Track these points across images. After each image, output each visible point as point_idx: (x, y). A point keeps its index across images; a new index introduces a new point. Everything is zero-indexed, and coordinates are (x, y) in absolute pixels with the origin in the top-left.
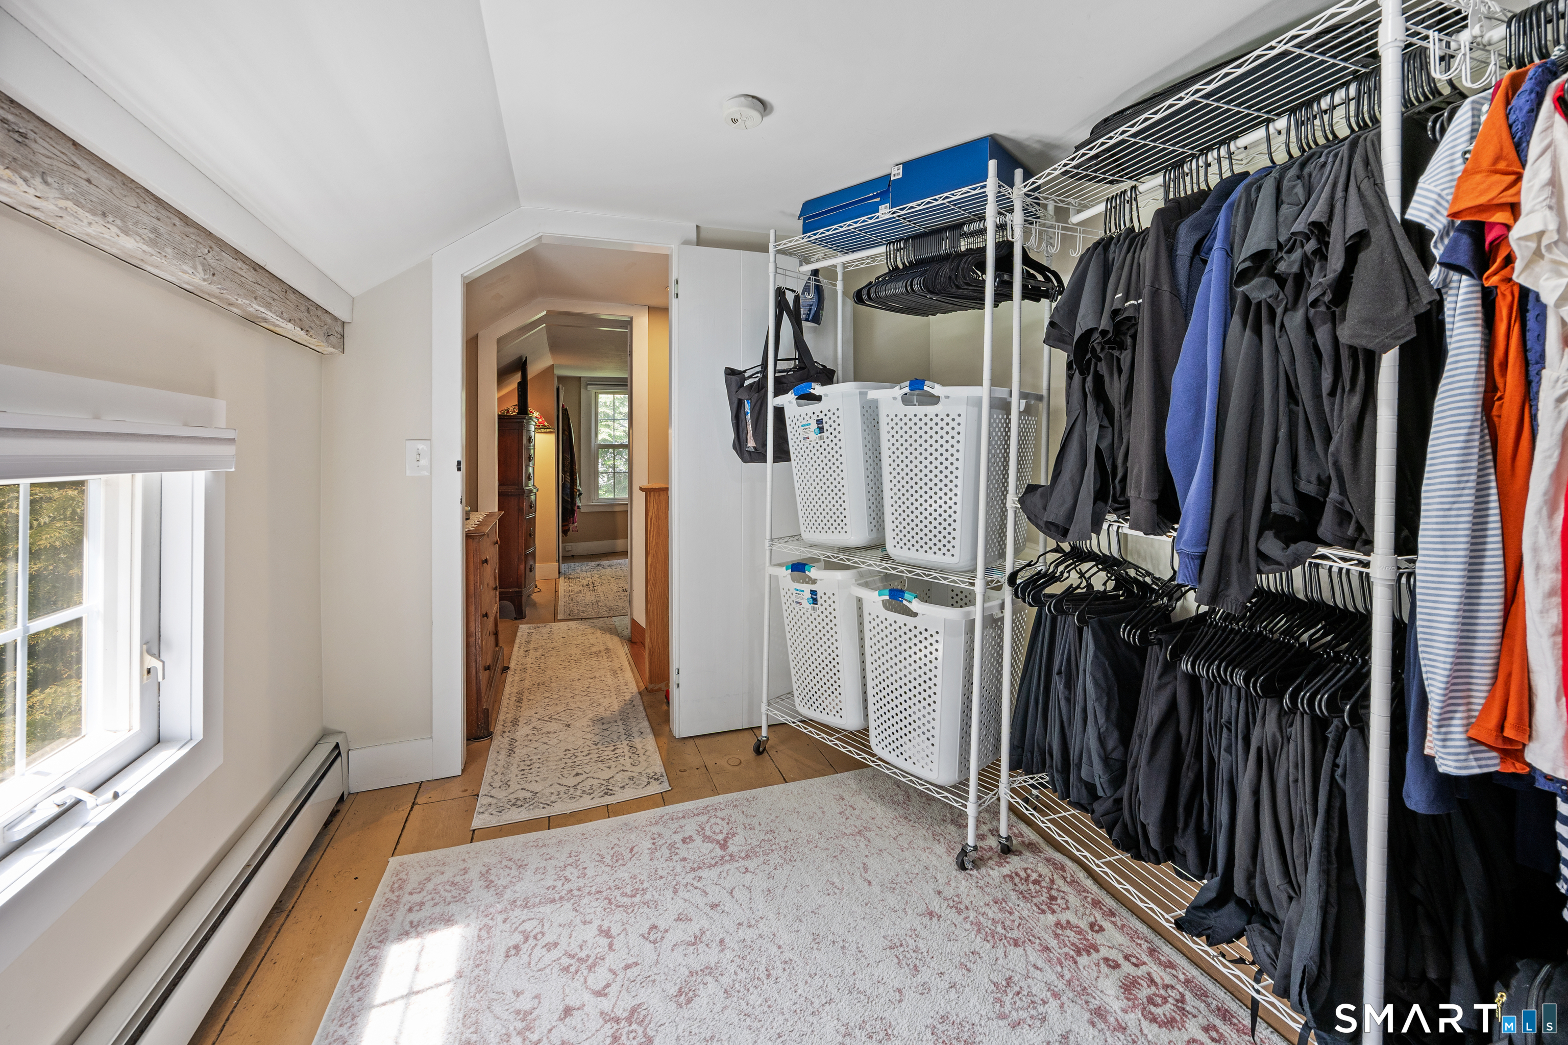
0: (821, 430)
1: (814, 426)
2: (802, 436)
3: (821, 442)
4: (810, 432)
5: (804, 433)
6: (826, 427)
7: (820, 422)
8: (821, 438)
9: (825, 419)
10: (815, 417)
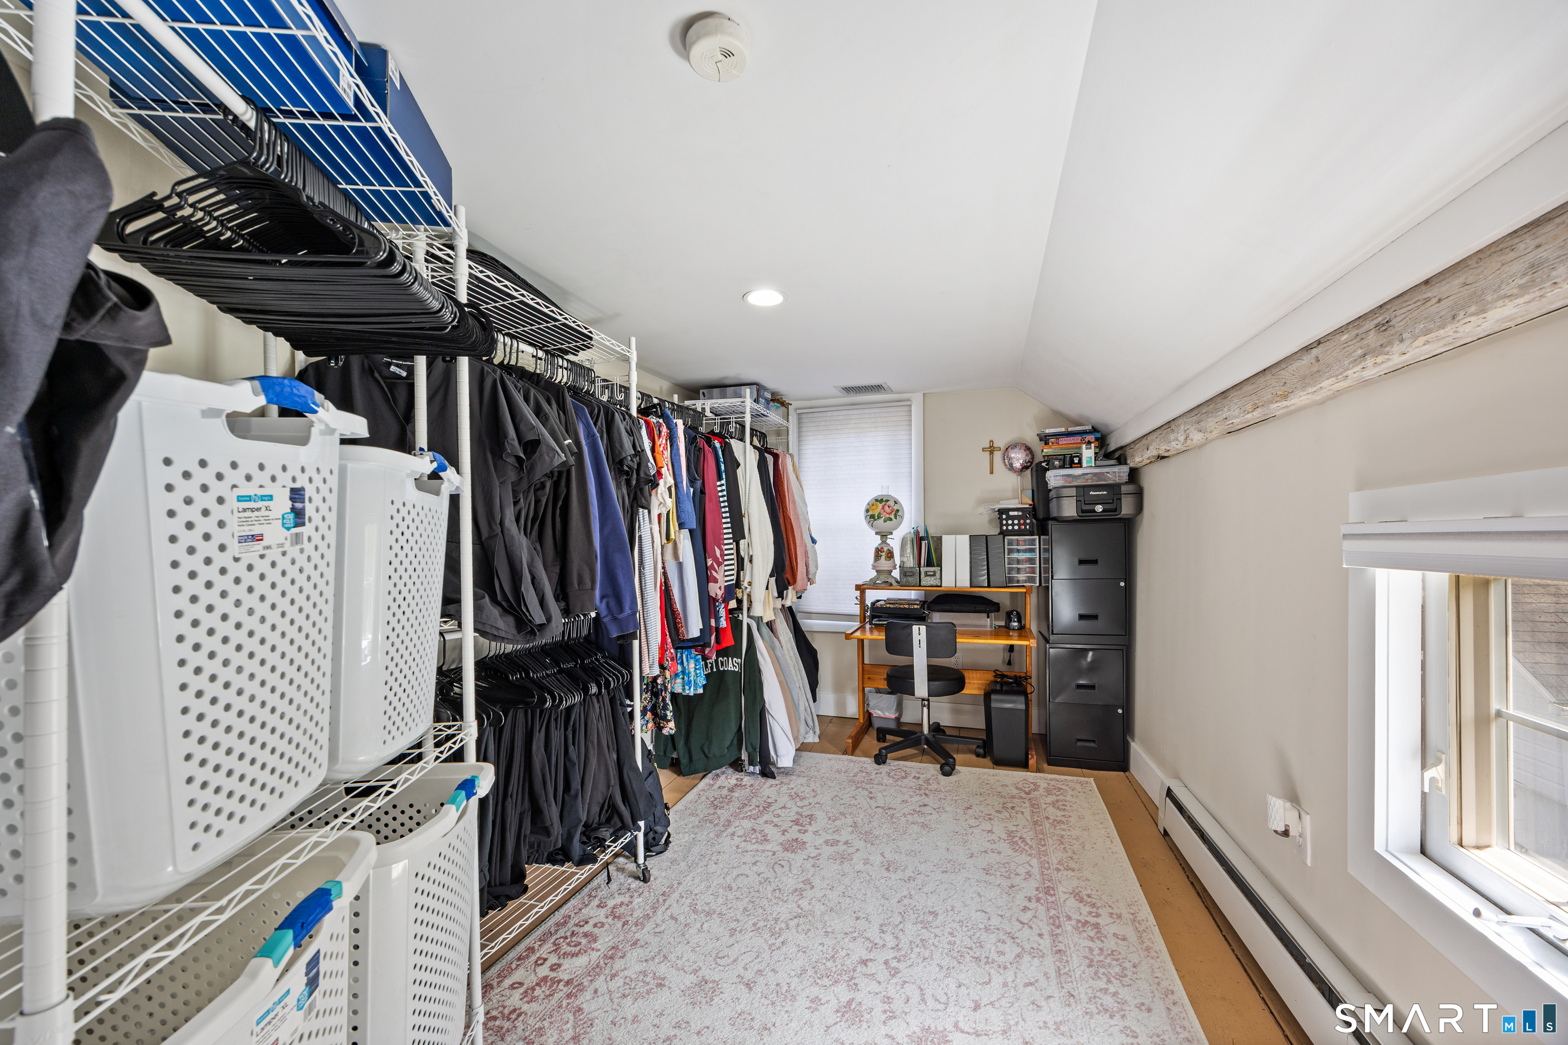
0: (299, 516)
1: (283, 504)
2: (235, 527)
3: (293, 551)
4: (268, 521)
5: (243, 522)
6: (309, 510)
7: (297, 494)
8: (297, 539)
9: (309, 492)
10: (285, 480)
